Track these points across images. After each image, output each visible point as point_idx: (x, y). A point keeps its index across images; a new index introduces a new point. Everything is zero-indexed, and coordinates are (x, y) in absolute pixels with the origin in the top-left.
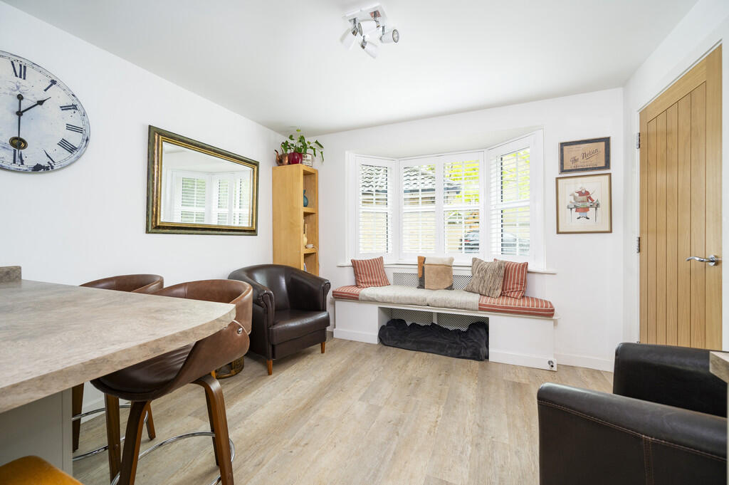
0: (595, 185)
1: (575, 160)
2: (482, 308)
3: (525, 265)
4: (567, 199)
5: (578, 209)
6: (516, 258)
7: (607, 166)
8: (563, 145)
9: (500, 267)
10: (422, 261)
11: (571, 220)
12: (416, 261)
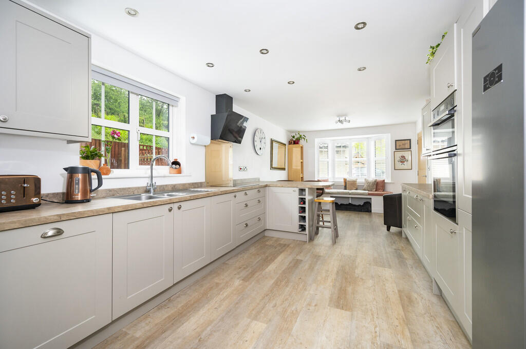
0: (407, 154)
1: (400, 146)
2: (369, 194)
3: (384, 181)
4: (398, 158)
5: (401, 162)
6: (380, 179)
7: (410, 148)
8: (396, 141)
9: (375, 182)
10: (345, 180)
11: (399, 165)
12: (343, 181)
